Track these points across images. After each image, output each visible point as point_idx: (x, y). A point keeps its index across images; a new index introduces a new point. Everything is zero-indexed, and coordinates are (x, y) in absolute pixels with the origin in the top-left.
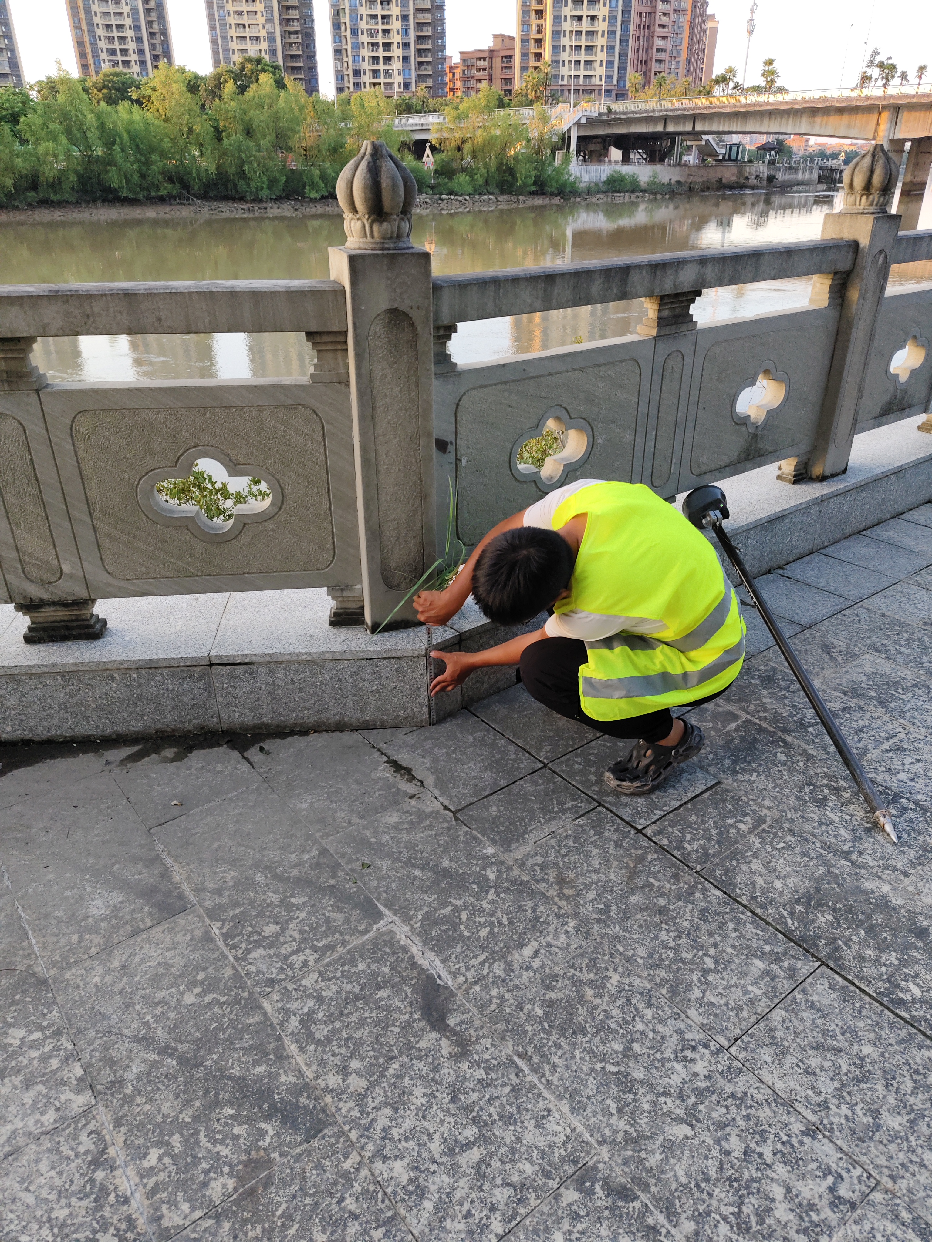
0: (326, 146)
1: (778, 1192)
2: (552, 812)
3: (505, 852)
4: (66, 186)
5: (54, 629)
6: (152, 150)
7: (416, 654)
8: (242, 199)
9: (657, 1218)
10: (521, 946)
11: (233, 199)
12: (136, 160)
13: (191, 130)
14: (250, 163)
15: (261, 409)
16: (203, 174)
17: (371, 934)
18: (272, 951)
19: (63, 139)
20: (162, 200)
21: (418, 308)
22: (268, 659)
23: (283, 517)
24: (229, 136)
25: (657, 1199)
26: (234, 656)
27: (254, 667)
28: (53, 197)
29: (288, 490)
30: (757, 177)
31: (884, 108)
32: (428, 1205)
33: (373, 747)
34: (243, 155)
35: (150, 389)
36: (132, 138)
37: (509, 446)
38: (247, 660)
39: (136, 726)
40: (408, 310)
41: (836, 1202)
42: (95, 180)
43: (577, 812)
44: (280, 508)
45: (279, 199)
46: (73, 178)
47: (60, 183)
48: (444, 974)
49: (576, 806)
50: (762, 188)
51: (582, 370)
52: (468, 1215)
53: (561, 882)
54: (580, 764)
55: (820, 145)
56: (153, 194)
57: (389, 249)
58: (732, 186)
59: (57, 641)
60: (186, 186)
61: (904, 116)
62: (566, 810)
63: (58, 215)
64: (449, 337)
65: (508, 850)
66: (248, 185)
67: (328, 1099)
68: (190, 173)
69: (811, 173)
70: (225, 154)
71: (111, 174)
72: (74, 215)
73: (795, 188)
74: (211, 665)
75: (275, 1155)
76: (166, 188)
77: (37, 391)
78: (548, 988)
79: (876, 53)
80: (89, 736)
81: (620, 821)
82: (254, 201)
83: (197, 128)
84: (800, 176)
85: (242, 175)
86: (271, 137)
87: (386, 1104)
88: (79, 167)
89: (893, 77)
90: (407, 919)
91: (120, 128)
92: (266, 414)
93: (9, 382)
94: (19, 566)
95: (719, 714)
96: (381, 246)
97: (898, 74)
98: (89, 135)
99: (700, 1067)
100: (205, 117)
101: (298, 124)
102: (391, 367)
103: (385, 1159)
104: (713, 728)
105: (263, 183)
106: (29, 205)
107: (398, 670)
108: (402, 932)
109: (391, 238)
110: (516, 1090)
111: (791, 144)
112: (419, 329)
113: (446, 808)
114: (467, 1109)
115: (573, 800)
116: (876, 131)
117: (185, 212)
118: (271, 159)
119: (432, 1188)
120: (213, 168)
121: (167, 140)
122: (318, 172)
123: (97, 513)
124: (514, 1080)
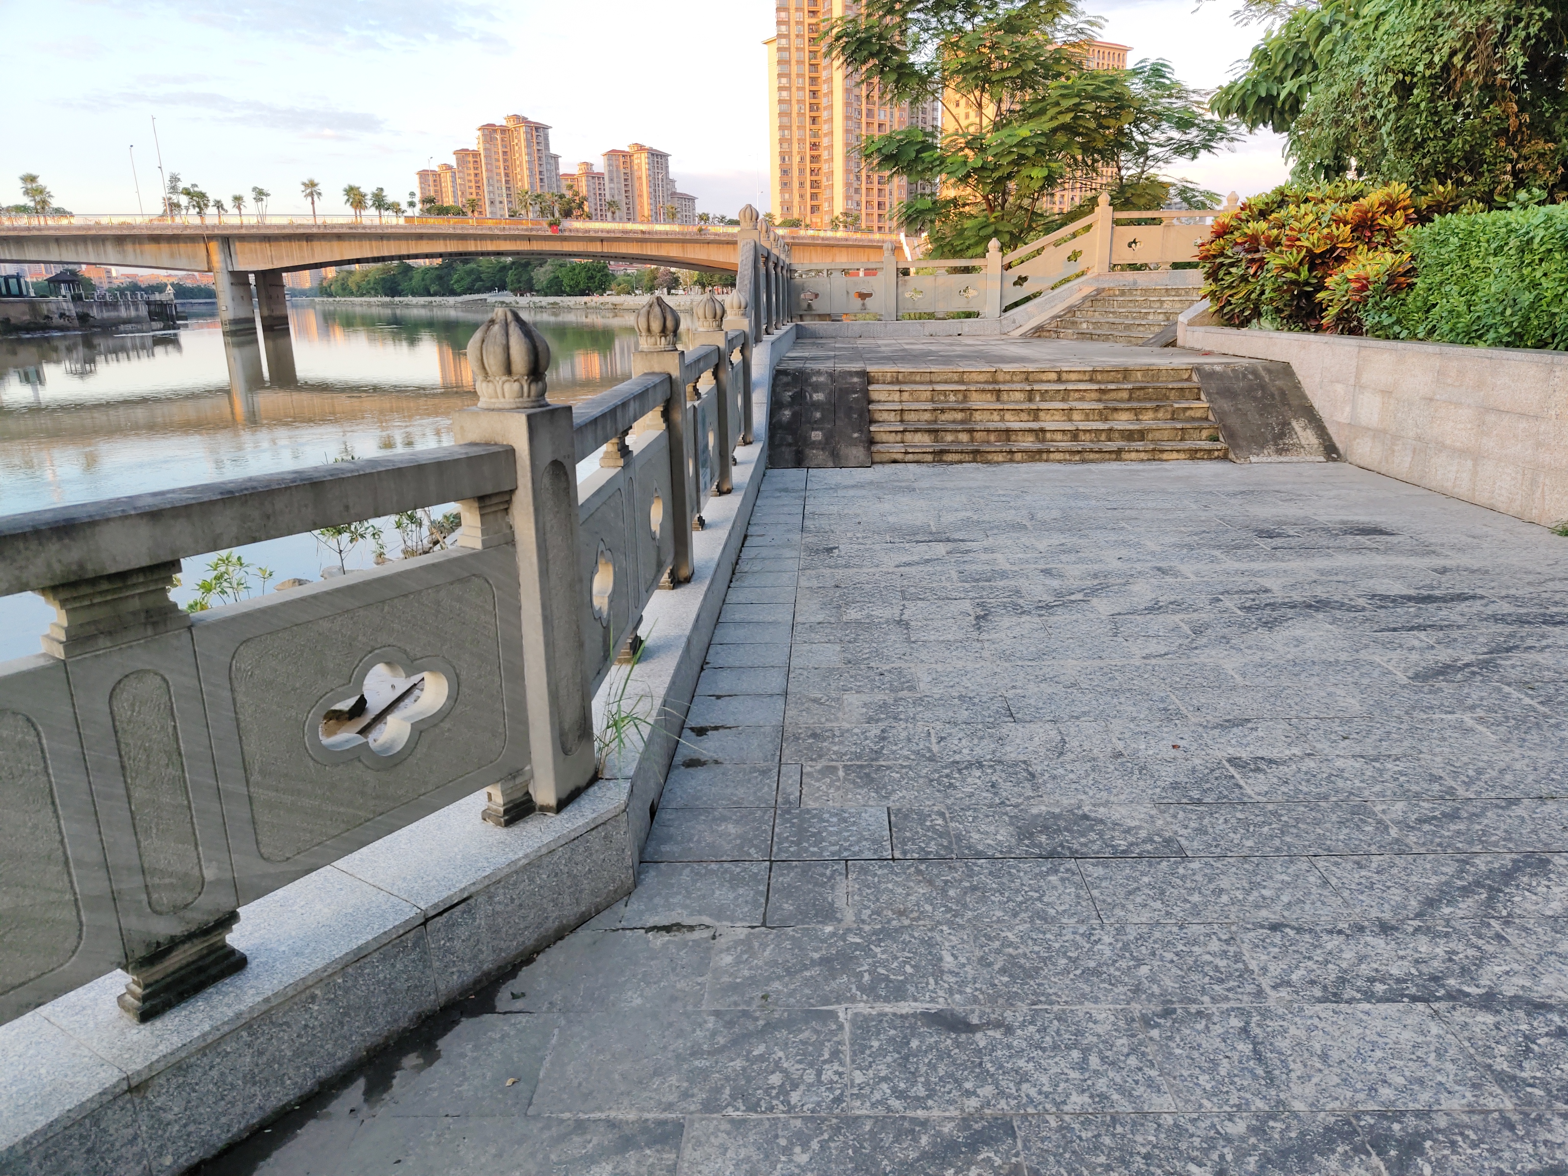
1: (1208, 958)
2: (825, 883)
3: (839, 923)
9: (1193, 1008)
10: (941, 959)
17: (847, 1026)
18: (802, 1087)
22: (486, 883)
23: (459, 710)
25: (1181, 1002)
26: (451, 897)
27: (472, 901)
30: (62, 315)
31: (211, 238)
32: (1115, 1096)
33: (616, 930)
35: (327, 593)
38: (465, 895)
39: (344, 1056)
41: (1227, 942)
43: (840, 873)
44: (456, 700)
48: (928, 1006)
49: (834, 871)
50: (75, 329)
52: (1137, 1082)
53: (901, 913)
55: (128, 276)
58: (28, 328)
59: (189, 997)
61: (237, 247)
62: (831, 876)
65: (839, 921)
67: (987, 1111)
69: (137, 309)
73: (122, 327)
74: (426, 921)
75: (1014, 1160)
77: (190, 628)
78: (990, 965)
79: (175, 179)
80: (284, 1106)
84: (123, 313)
87: (1020, 1083)
89: (206, 205)
90: (853, 999)
92: (442, 593)
93: (155, 624)
97: (211, 203)
99: (1107, 939)
103: (1064, 1103)
107: (605, 837)
108: (863, 1008)
110: (1059, 1019)
111: (87, 275)
113: (753, 927)
114: (1055, 1047)
115: (826, 868)
116: (209, 262)
119: (1104, 1089)
123: (255, 777)
124: (1052, 1016)
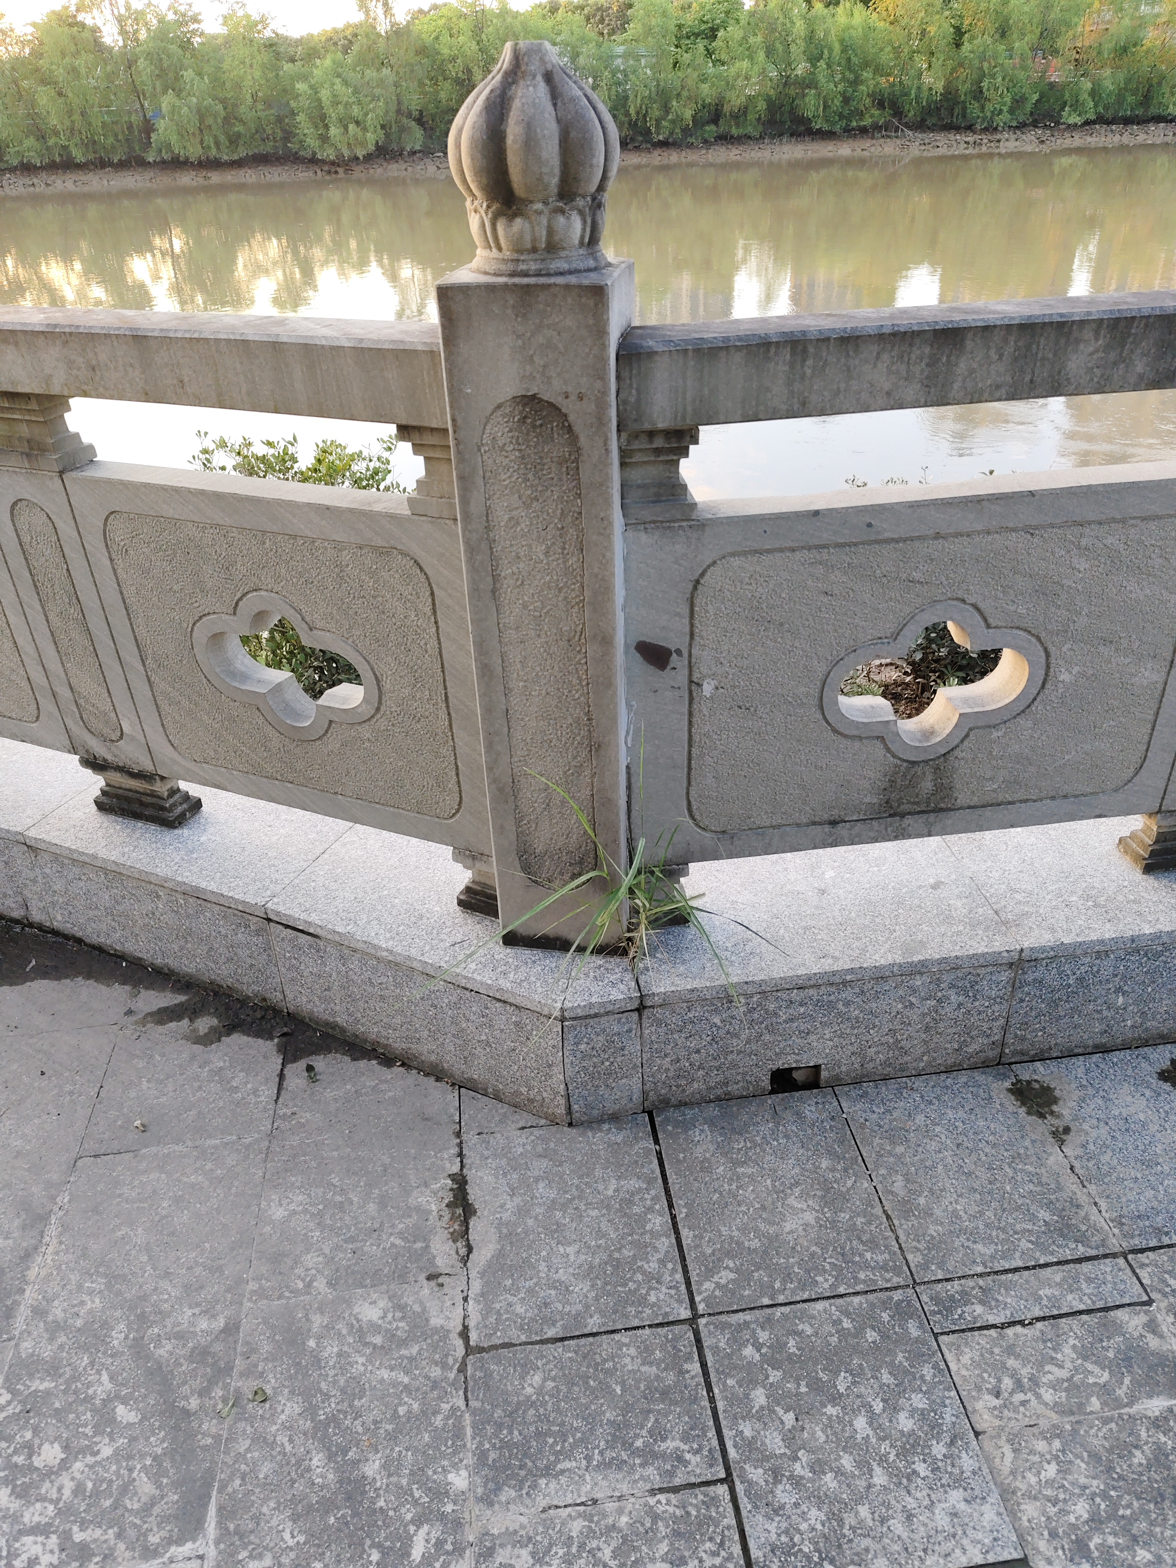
0: (1111, 46)
2: (628, 1445)
3: (480, 1500)
4: (752, 117)
5: (127, 799)
6: (866, 64)
7: (546, 1012)
8: (970, 128)
11: (957, 129)
12: (843, 79)
13: (924, 32)
14: (993, 76)
15: (339, 546)
16: (925, 94)
19: (761, 56)
20: (864, 131)
21: (581, 398)
22: (337, 938)
23: (382, 724)
24: (973, 38)
26: (295, 919)
27: (321, 943)
28: (735, 131)
29: (387, 685)
33: (458, 1134)
34: (986, 65)
36: (844, 50)
37: (821, 669)
38: (311, 931)
39: (188, 966)
40: (559, 401)
42: (787, 108)
43: (671, 1474)
44: (378, 709)
45: (1021, 127)
46: (762, 105)
47: (745, 113)
49: (680, 1459)
51: (1030, 530)
54: (758, 1347)
56: (854, 124)
57: (526, 274)
60: (898, 113)
62: (655, 1456)
63: (733, 154)
64: (685, 453)
65: (487, 1501)
66: (983, 108)
68: (907, 94)
70: (961, 65)
71: (807, 99)
72: (753, 154)
74: (269, 920)
76: (872, 116)
77: (61, 474)
80: (140, 959)
81: (737, 1549)
82: (986, 130)
83: (932, 30)
85: (978, 94)
86: (1031, 38)
88: (772, 92)
91: (833, 38)
92: (346, 556)
93: (29, 457)
94: (75, 709)
95: (1143, 1353)
96: (511, 267)
98: (793, 48)
100: (947, 13)
101: (1076, 14)
102: (525, 505)
104: (1105, 1390)
105: (1004, 104)
106: (705, 142)
107: (517, 1024)
109: (534, 250)
112: (583, 441)
113: (465, 1333)
115: (685, 1438)
117: (888, 148)
118: (1024, 68)
120: (939, 86)
121: (888, 49)
122: (1089, 85)
123: (150, 662)
